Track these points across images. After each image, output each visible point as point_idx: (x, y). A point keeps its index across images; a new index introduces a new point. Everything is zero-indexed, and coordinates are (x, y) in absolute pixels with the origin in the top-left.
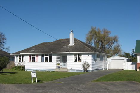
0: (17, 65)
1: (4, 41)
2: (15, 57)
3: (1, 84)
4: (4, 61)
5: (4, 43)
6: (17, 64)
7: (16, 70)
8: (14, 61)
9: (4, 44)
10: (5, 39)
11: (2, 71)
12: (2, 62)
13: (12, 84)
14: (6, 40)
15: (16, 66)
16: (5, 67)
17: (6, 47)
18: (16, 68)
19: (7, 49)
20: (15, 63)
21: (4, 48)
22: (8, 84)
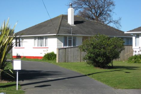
0: (137, 53)
1: (111, 8)
2: (134, 38)
3: (113, 89)
4: (115, 46)
5: (110, 11)
6: (137, 50)
7: (135, 62)
8: (132, 46)
9: (111, 13)
10: (112, 3)
11: (110, 65)
12: (111, 47)
13: (133, 88)
14: (113, 5)
15: (135, 55)
16: (116, 56)
17: (114, 20)
18: (135, 58)
19: (116, 22)
20: (134, 50)
21: (111, 22)
22: (126, 88)
